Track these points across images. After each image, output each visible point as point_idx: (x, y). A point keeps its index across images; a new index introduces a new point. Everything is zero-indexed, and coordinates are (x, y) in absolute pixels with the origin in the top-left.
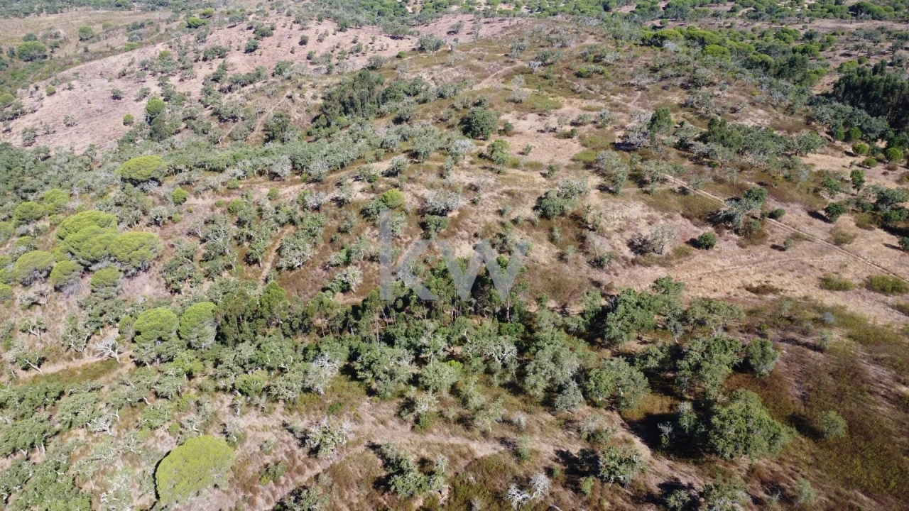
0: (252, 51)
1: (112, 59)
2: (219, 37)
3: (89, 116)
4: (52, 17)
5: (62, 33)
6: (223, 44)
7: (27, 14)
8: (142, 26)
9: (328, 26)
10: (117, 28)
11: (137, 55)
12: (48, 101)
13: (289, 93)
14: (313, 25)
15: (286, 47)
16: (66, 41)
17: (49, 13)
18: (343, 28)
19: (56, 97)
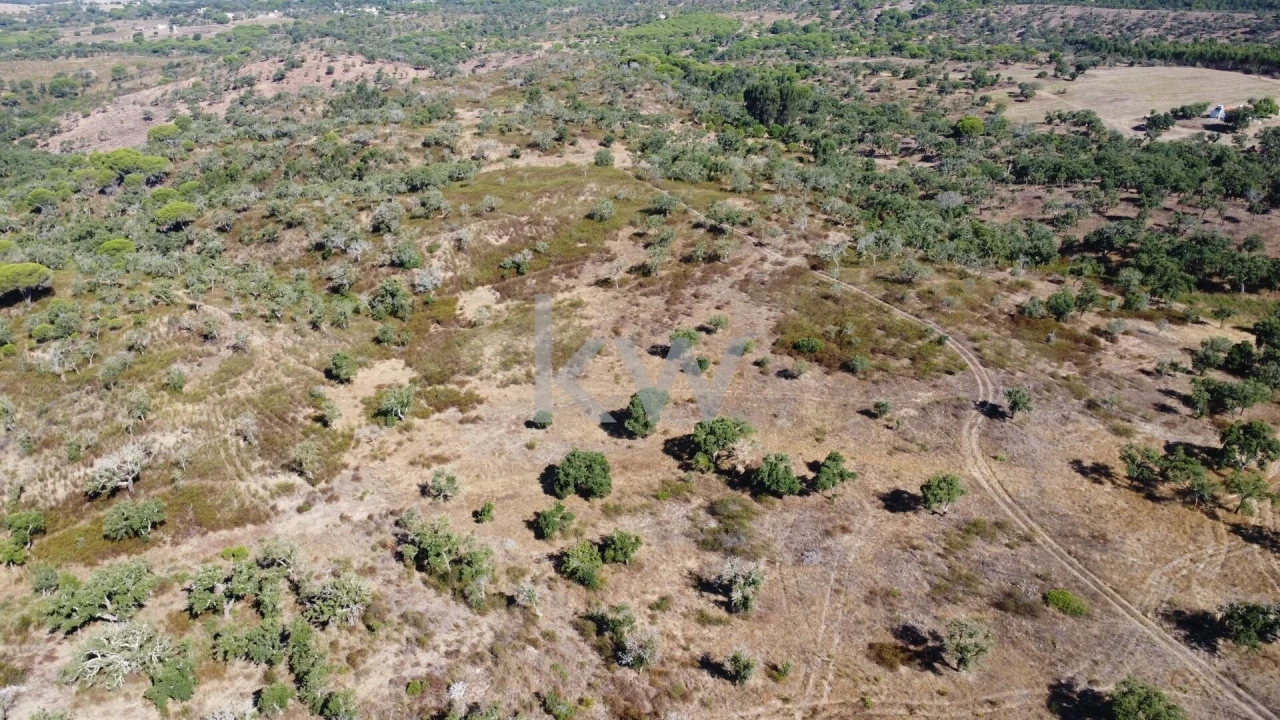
0: (280, 79)
1: (146, 92)
2: (251, 69)
3: (122, 133)
4: (82, 61)
5: (94, 73)
6: (254, 74)
7: (55, 57)
8: (178, 65)
9: (358, 59)
10: (152, 69)
11: (170, 88)
12: (82, 122)
13: (301, 107)
14: (342, 58)
15: (312, 77)
16: (97, 80)
17: (78, 56)
18: (371, 60)
19: (90, 119)
